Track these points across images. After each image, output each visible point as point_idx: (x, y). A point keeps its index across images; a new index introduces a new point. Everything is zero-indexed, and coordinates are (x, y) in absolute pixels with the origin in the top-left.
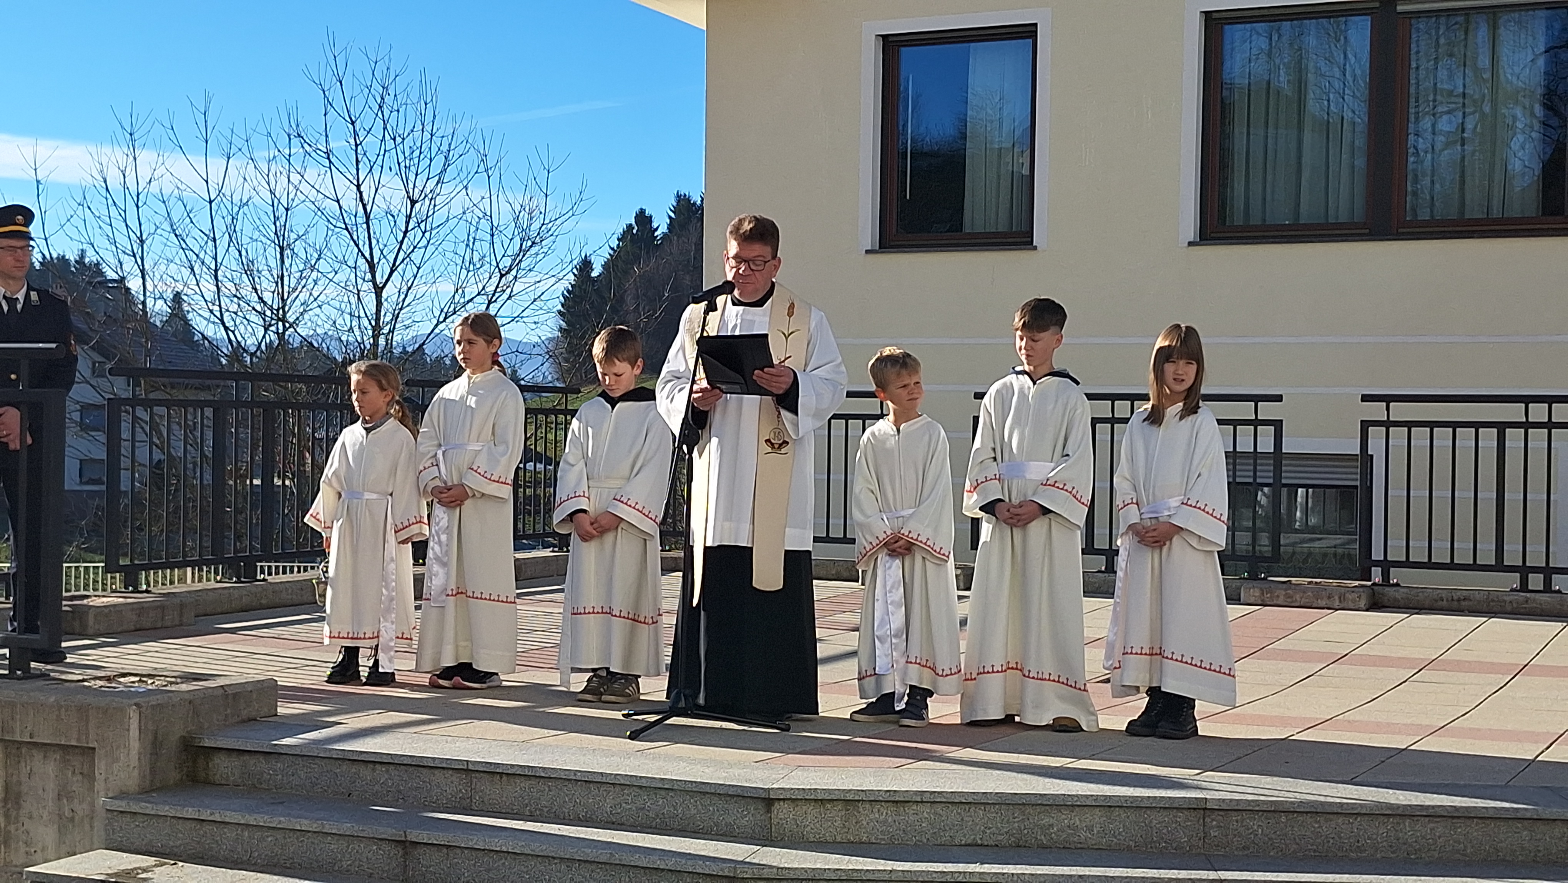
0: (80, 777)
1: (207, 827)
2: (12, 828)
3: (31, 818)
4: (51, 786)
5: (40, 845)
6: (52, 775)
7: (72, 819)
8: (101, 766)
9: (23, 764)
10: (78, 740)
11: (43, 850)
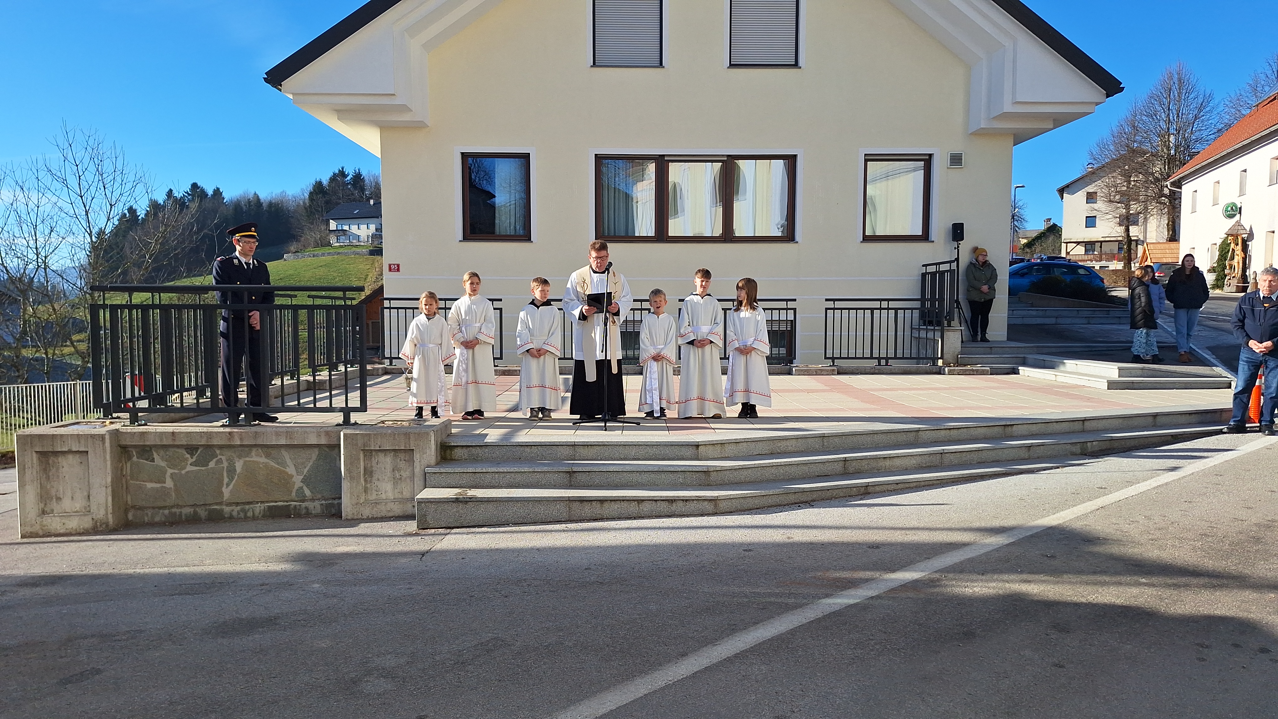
0: (404, 462)
1: (478, 475)
2: (368, 485)
3: (378, 480)
4: (389, 467)
5: (384, 491)
6: (389, 463)
7: (401, 479)
8: (417, 456)
9: (373, 459)
10: (405, 446)
11: (386, 492)
